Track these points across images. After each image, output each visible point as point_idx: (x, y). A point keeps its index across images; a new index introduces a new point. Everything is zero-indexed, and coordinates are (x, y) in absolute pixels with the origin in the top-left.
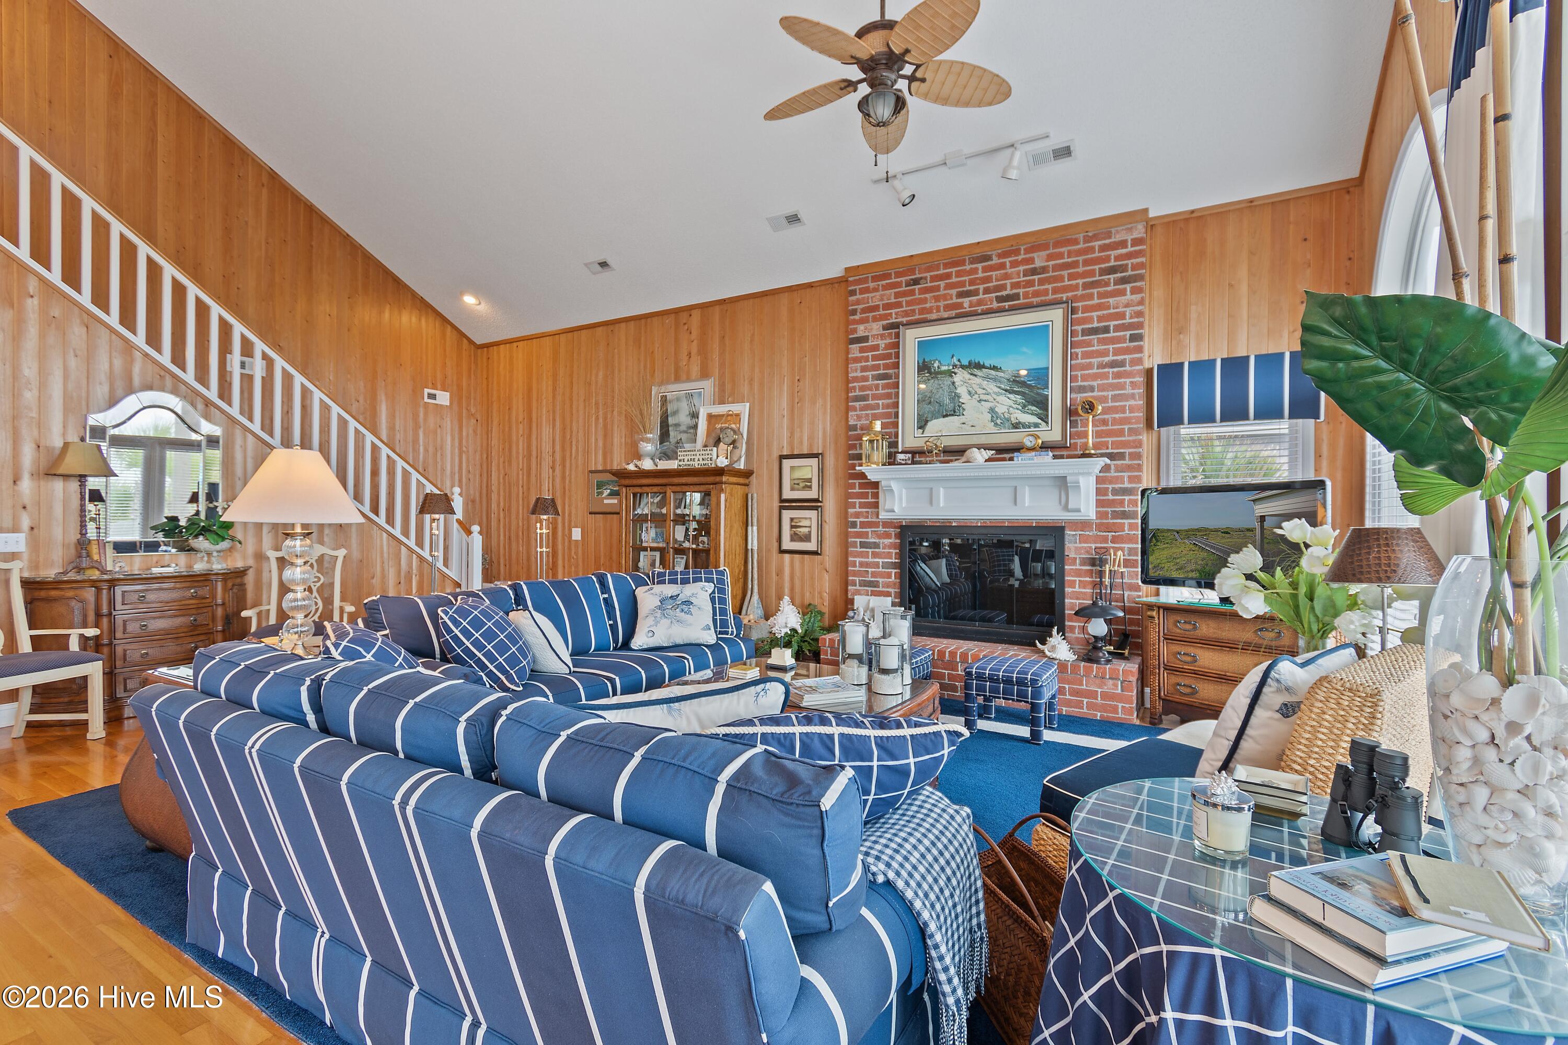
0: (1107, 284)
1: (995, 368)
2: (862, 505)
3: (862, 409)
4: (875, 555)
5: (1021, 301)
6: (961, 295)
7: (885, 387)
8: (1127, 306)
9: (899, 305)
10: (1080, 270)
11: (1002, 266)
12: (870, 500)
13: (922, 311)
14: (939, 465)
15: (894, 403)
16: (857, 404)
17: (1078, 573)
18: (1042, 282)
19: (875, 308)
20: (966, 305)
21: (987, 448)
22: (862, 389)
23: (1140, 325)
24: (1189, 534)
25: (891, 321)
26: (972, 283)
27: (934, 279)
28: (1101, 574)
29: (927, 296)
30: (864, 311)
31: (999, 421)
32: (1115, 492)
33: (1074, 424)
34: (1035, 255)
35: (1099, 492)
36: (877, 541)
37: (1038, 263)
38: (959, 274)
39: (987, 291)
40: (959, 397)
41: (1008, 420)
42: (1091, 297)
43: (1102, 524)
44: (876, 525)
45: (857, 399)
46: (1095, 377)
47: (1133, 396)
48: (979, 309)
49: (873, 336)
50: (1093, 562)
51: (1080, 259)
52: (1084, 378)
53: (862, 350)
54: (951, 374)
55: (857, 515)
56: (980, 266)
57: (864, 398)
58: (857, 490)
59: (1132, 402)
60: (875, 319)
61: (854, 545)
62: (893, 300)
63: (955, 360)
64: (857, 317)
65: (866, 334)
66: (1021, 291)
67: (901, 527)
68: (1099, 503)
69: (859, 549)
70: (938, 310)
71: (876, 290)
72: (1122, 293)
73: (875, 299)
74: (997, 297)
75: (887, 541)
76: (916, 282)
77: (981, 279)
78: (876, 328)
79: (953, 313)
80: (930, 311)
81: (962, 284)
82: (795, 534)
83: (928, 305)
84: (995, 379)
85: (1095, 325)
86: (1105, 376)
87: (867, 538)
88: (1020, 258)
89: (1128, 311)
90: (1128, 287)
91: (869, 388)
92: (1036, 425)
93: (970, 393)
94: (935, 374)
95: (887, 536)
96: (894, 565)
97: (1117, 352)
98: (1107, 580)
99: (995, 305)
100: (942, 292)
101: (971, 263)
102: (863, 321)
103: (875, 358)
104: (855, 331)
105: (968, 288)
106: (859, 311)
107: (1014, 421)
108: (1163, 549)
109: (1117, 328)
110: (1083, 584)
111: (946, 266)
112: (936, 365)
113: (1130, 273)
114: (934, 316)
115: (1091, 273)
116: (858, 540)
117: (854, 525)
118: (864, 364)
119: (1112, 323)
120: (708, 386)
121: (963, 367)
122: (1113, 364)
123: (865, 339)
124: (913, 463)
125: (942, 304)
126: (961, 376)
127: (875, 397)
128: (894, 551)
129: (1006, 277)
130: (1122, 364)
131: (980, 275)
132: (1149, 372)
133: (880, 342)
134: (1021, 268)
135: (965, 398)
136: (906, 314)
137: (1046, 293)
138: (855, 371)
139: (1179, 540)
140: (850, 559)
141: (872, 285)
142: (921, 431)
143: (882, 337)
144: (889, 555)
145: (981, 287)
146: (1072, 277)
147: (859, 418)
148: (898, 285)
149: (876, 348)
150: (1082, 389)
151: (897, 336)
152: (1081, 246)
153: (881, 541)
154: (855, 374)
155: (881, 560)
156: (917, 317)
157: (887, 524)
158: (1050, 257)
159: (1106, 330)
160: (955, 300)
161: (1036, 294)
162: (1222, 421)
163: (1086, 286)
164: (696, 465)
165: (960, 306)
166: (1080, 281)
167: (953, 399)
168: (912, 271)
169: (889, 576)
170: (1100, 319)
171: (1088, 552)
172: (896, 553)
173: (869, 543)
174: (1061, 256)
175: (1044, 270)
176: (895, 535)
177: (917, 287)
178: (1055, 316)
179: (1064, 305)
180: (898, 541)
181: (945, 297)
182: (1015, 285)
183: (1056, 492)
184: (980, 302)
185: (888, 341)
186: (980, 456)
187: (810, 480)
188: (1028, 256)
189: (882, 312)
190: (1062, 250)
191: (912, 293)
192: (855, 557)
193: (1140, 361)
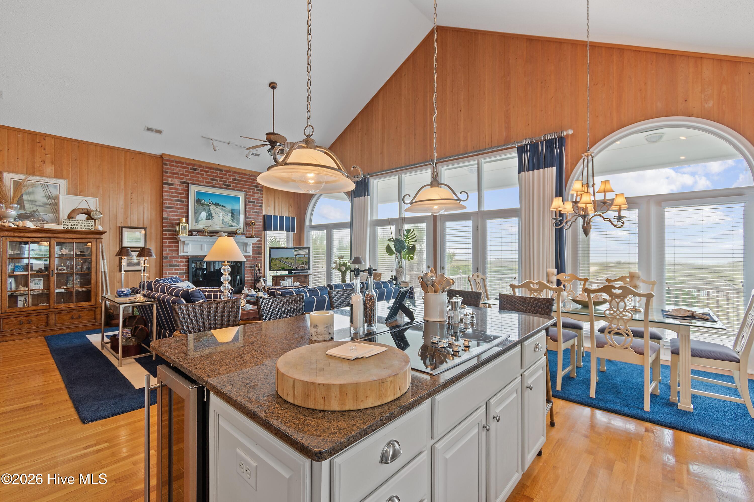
0: (254, 190)
1: (224, 207)
2: (170, 250)
3: (170, 212)
4: (176, 270)
5: (231, 188)
6: (212, 179)
7: (181, 205)
8: (259, 197)
9: (188, 176)
10: (248, 183)
11: (226, 175)
12: (174, 248)
13: (197, 181)
14: (209, 237)
15: (185, 212)
16: (168, 210)
17: (247, 270)
18: (238, 184)
19: (177, 174)
20: (213, 183)
21: (226, 232)
22: (170, 204)
23: (262, 203)
24: (279, 259)
25: (184, 181)
26: (216, 176)
27: (201, 170)
28: (254, 270)
29: (199, 176)
30: (171, 173)
31: (225, 224)
32: (257, 247)
33: (247, 227)
34: (236, 175)
35: (253, 247)
36: (177, 264)
37: (237, 178)
38: (211, 172)
39: (221, 181)
40: (212, 214)
41: (228, 224)
42: (250, 192)
43: (253, 256)
44: (177, 258)
45: (167, 207)
46: (252, 215)
47: (260, 222)
48: (218, 186)
49: (176, 184)
50: (251, 267)
51: (248, 180)
52: (249, 215)
53: (170, 188)
54: (209, 205)
55: (168, 254)
56: (218, 172)
57: (171, 208)
58: (168, 244)
59: (260, 223)
60: (176, 178)
61: (166, 266)
62: (185, 173)
63: (210, 201)
64: (168, 175)
65: (172, 182)
66: (232, 184)
67: (189, 258)
68: (253, 250)
69: (168, 268)
70: (203, 182)
71: (177, 167)
72: (258, 193)
73: (177, 170)
74: (224, 184)
75: (182, 264)
76: (195, 169)
77: (219, 176)
78: (177, 181)
79: (209, 185)
80: (200, 181)
81: (213, 176)
82: (130, 263)
83: (199, 179)
84: (223, 210)
85: (252, 200)
86: (254, 215)
87: (173, 263)
88: (231, 174)
89: (259, 199)
90: (259, 192)
91: (174, 204)
92: (236, 227)
93: (215, 213)
94: (203, 205)
95: (183, 262)
96: (185, 273)
97: (257, 209)
98: (256, 272)
99: (223, 186)
100: (205, 176)
101: (216, 170)
102: (170, 177)
103: (176, 193)
104: (167, 180)
105: (214, 178)
106: (169, 172)
107: (230, 224)
108: (273, 263)
109: (257, 203)
110: (249, 274)
111: (207, 168)
112: (203, 201)
113: (259, 188)
114: (202, 184)
115: (251, 186)
116: (168, 264)
117: (166, 258)
118: (171, 194)
119: (256, 201)
120: (63, 183)
121: (213, 204)
122: (256, 212)
123: (172, 184)
124: (198, 235)
125: (205, 180)
126: (212, 207)
127: (176, 208)
128: (185, 268)
129: (227, 178)
130: (258, 213)
131: (218, 175)
132: (264, 216)
133: (179, 187)
134: (232, 177)
135: (214, 214)
136: (190, 180)
137: (239, 187)
138: (166, 196)
139: (277, 261)
140: (164, 272)
141: (175, 164)
142: (197, 224)
143: (180, 186)
144: (183, 269)
145: (219, 179)
146: (246, 185)
147: (169, 215)
148: (188, 168)
149: (177, 189)
150: (248, 218)
151: (188, 187)
152: (248, 177)
153: (179, 264)
154: (167, 197)
155: (179, 272)
156: (195, 182)
157: (181, 257)
158: (240, 177)
159: (254, 202)
160: (209, 181)
161: (236, 187)
162: (280, 230)
163: (249, 189)
164: (79, 228)
165: (212, 183)
166: (248, 187)
167: (210, 214)
168: (193, 165)
169: (183, 277)
170: (253, 199)
171: (250, 264)
172: (186, 268)
173: (173, 265)
174: (243, 178)
175: (238, 180)
176: (185, 261)
177: (195, 171)
178: (241, 195)
179: (245, 193)
180: (186, 264)
181: (206, 178)
182: (230, 182)
183: (242, 247)
184: (218, 184)
185: (182, 188)
186: (224, 234)
187: (139, 239)
188: (233, 174)
189: (179, 176)
190: (243, 176)
191: (193, 173)
192: (167, 271)
193: (262, 213)
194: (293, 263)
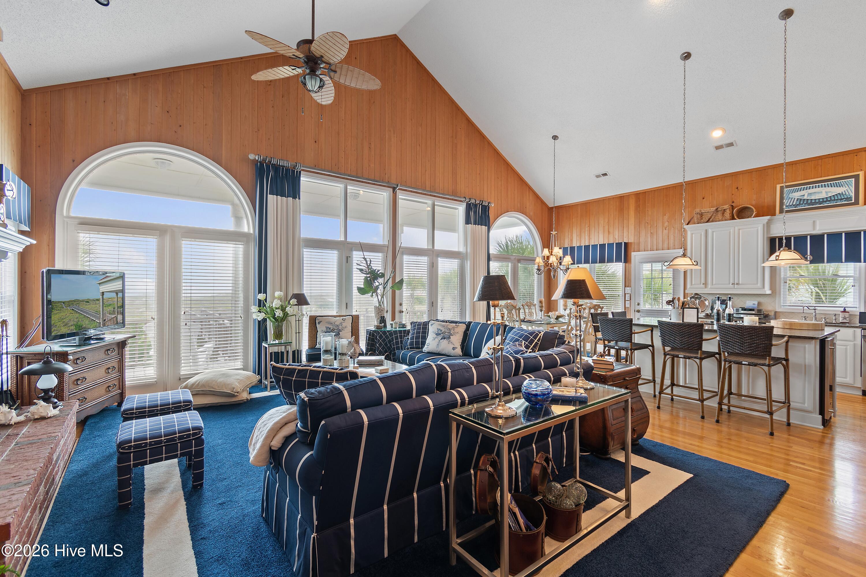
24: (70, 303)
108: (56, 314)
139: (65, 308)
194: (97, 312)
